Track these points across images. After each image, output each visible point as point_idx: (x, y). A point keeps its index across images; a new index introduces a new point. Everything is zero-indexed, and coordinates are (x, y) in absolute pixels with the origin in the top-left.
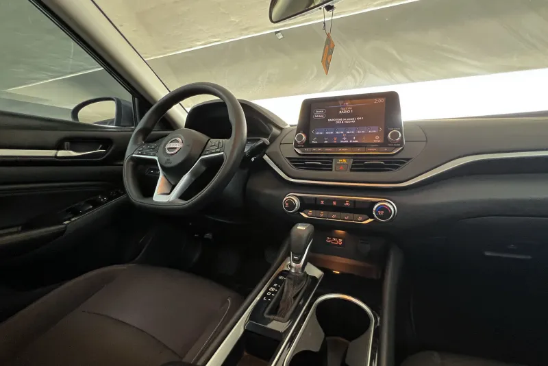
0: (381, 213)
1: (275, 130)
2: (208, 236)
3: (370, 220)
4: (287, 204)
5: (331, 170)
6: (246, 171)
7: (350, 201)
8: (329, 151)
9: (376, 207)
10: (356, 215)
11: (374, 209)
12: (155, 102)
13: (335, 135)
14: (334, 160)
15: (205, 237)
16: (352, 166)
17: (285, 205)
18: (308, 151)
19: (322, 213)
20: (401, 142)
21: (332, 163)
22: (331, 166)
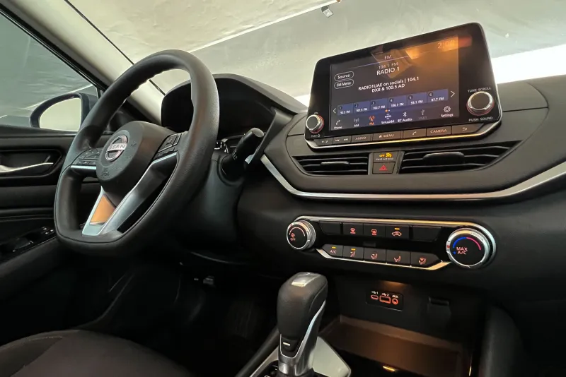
0: (462, 250)
1: (279, 115)
2: (209, 280)
3: (442, 264)
4: (293, 235)
5: (366, 173)
6: (238, 183)
7: (402, 227)
8: (362, 140)
9: (451, 238)
10: (415, 255)
11: (448, 243)
12: (111, 82)
13: (371, 112)
14: (370, 156)
15: (204, 282)
16: (404, 164)
17: (290, 237)
18: (328, 143)
19: (353, 251)
20: (494, 112)
21: (367, 161)
22: (366, 167)
